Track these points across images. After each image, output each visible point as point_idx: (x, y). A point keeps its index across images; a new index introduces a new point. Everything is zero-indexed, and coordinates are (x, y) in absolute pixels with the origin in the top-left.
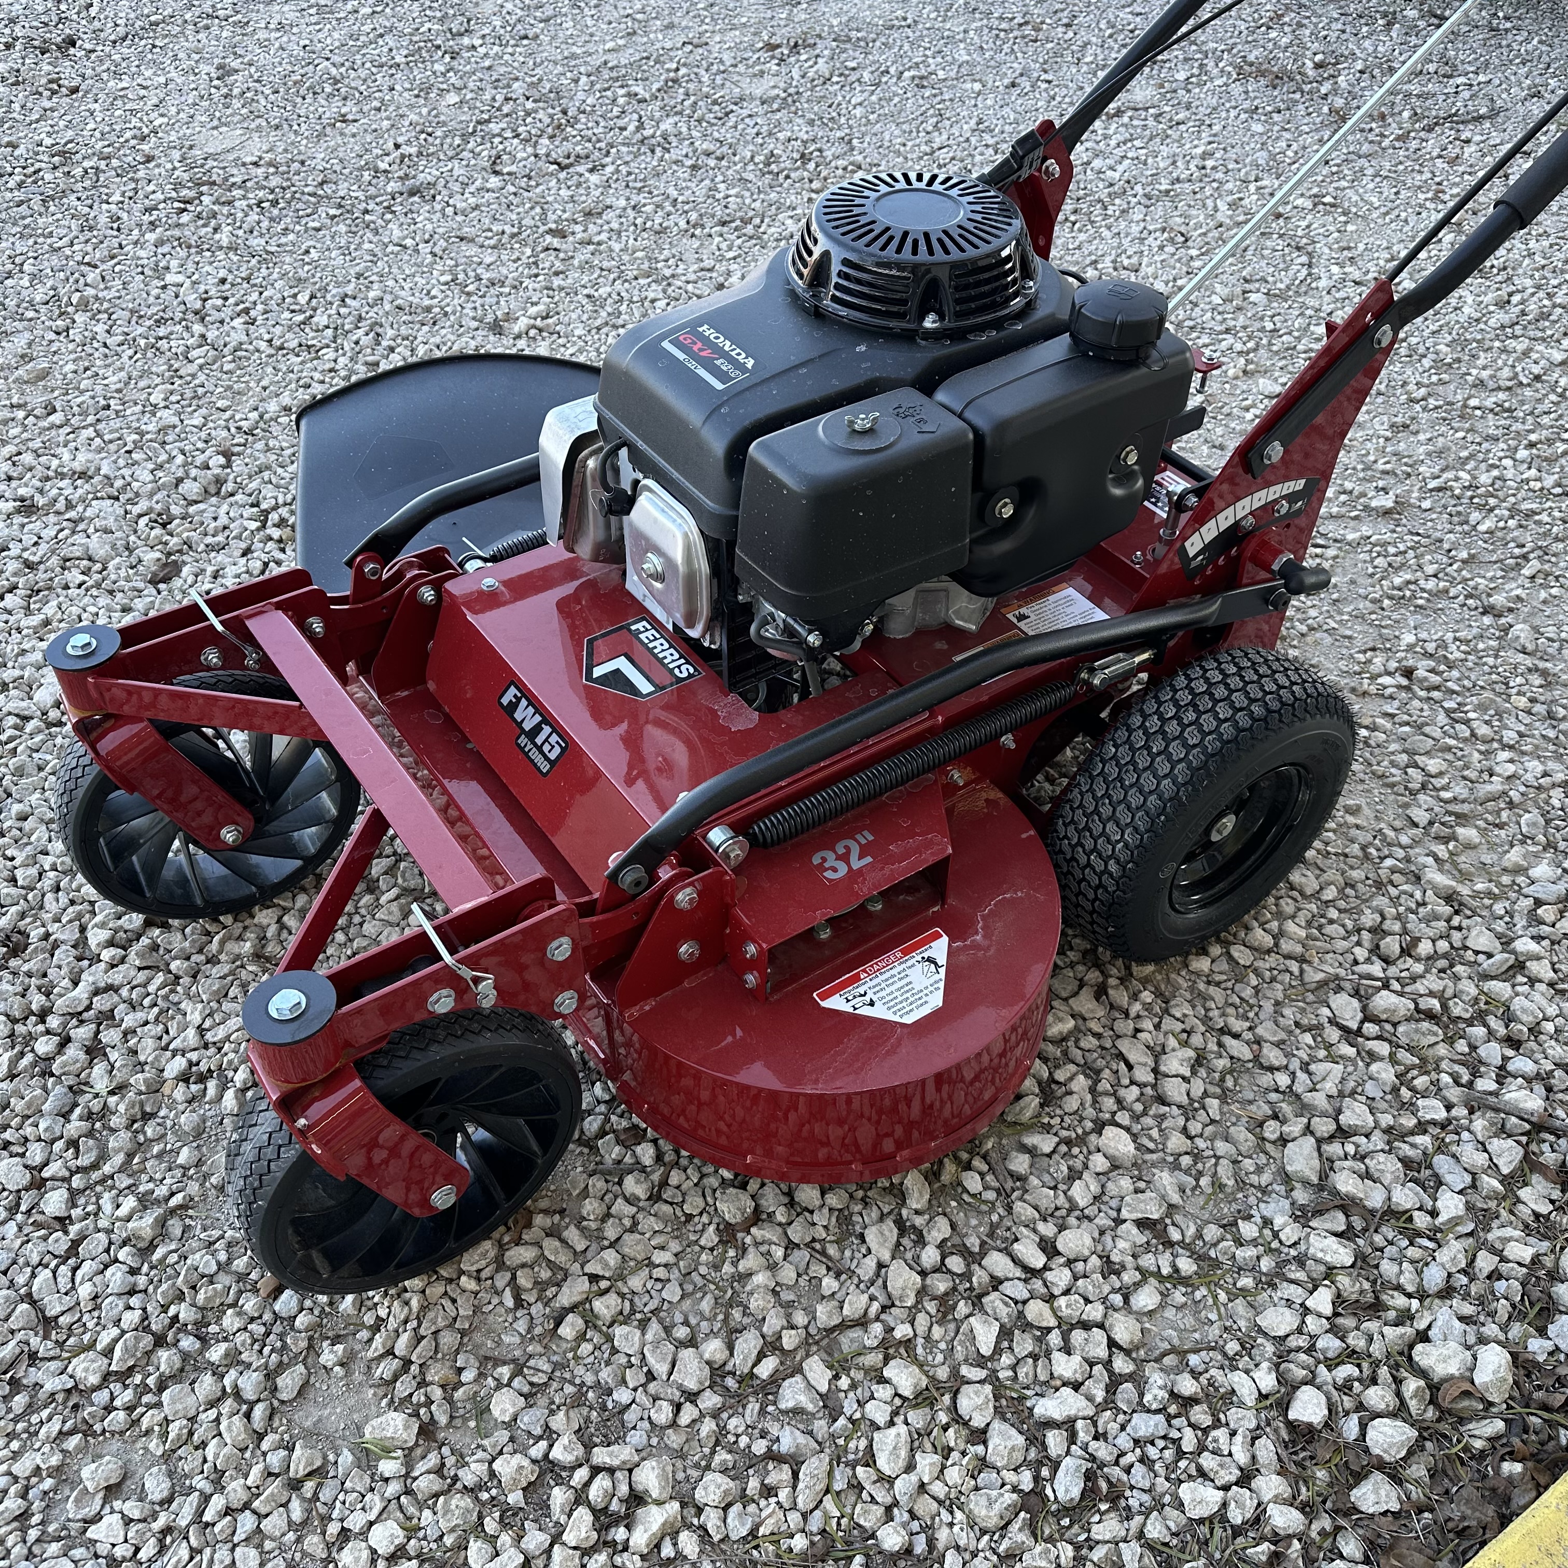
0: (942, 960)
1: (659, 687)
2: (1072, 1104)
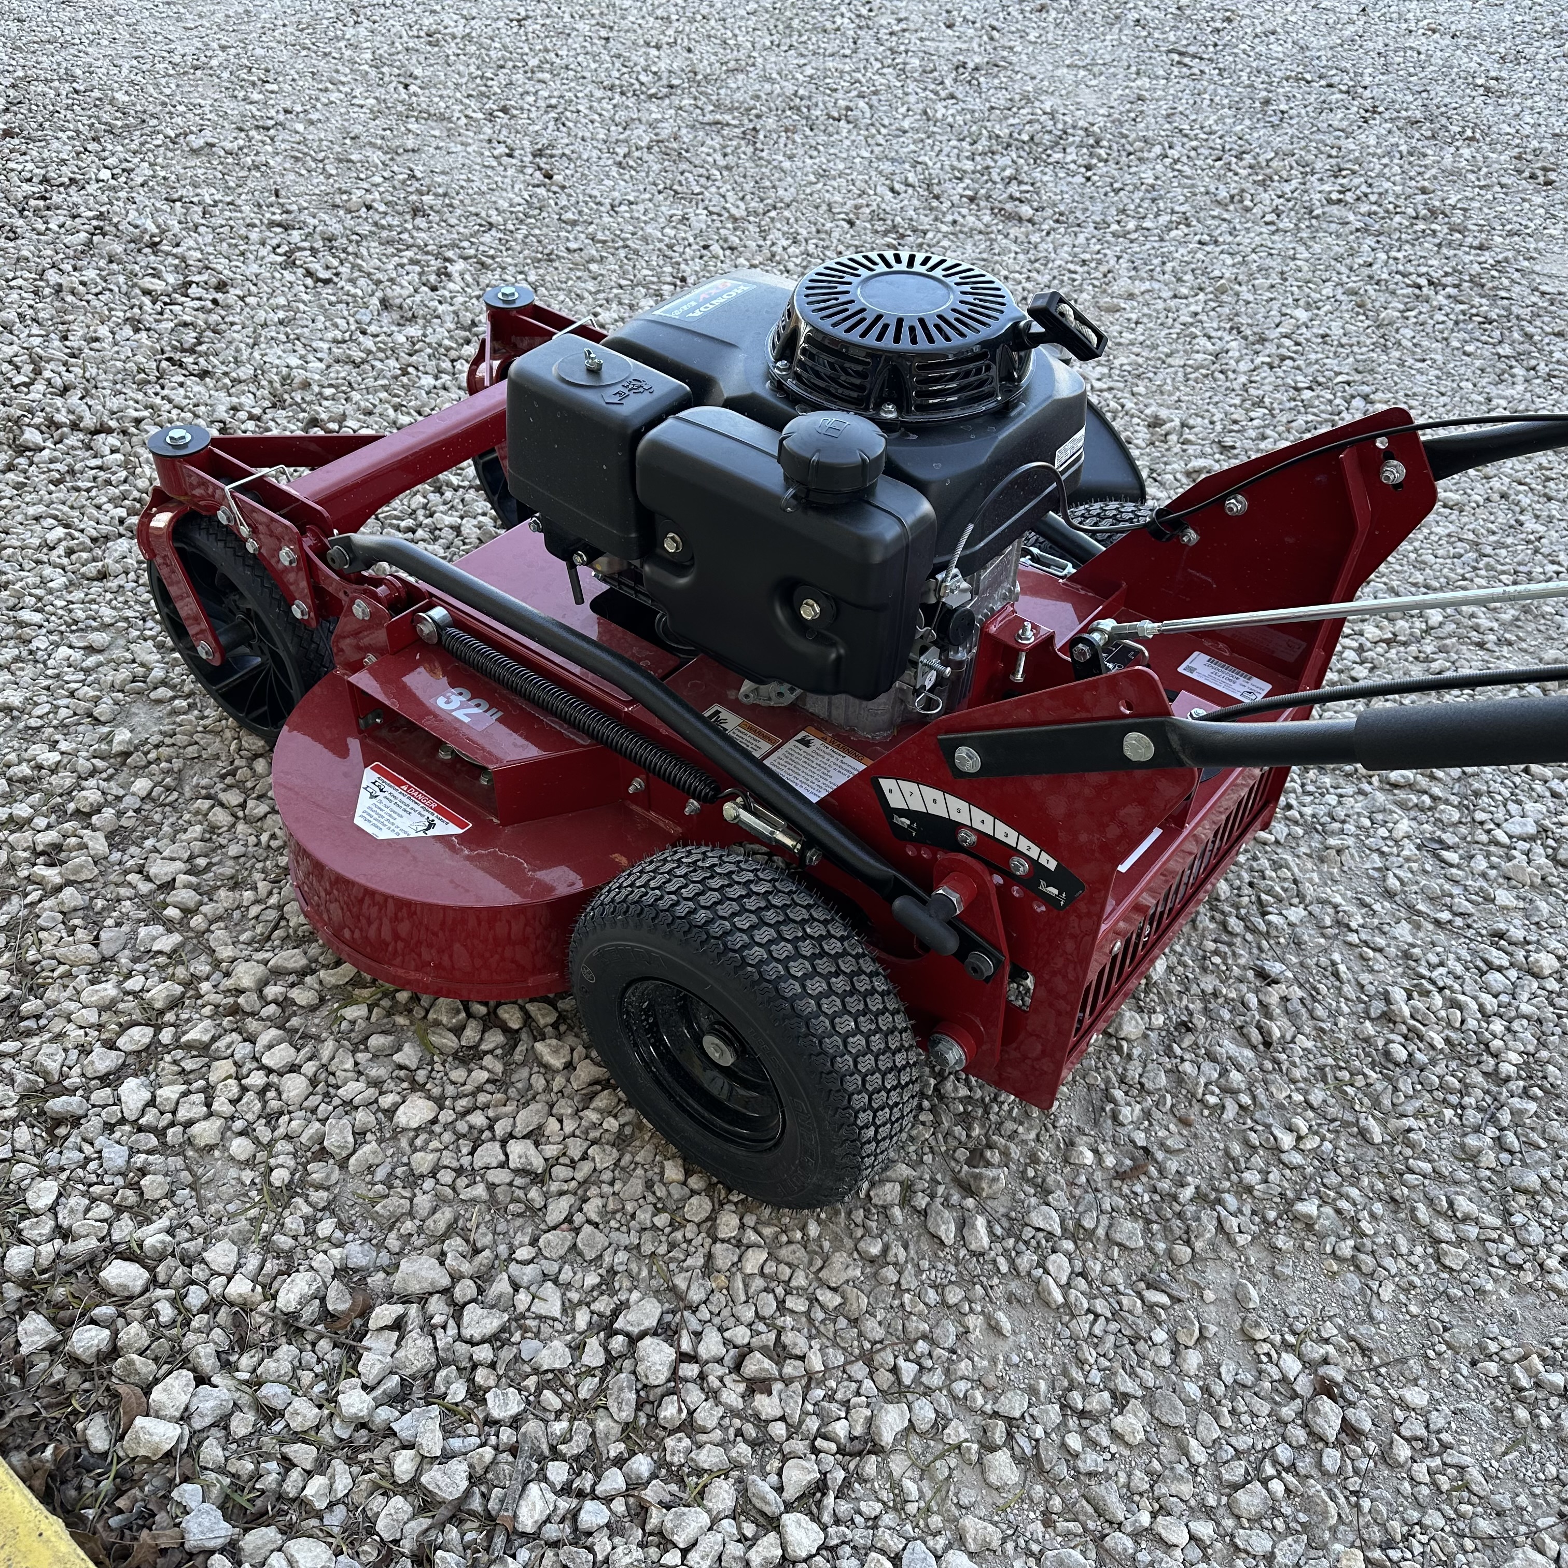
0: (431, 833)
2: (458, 1074)
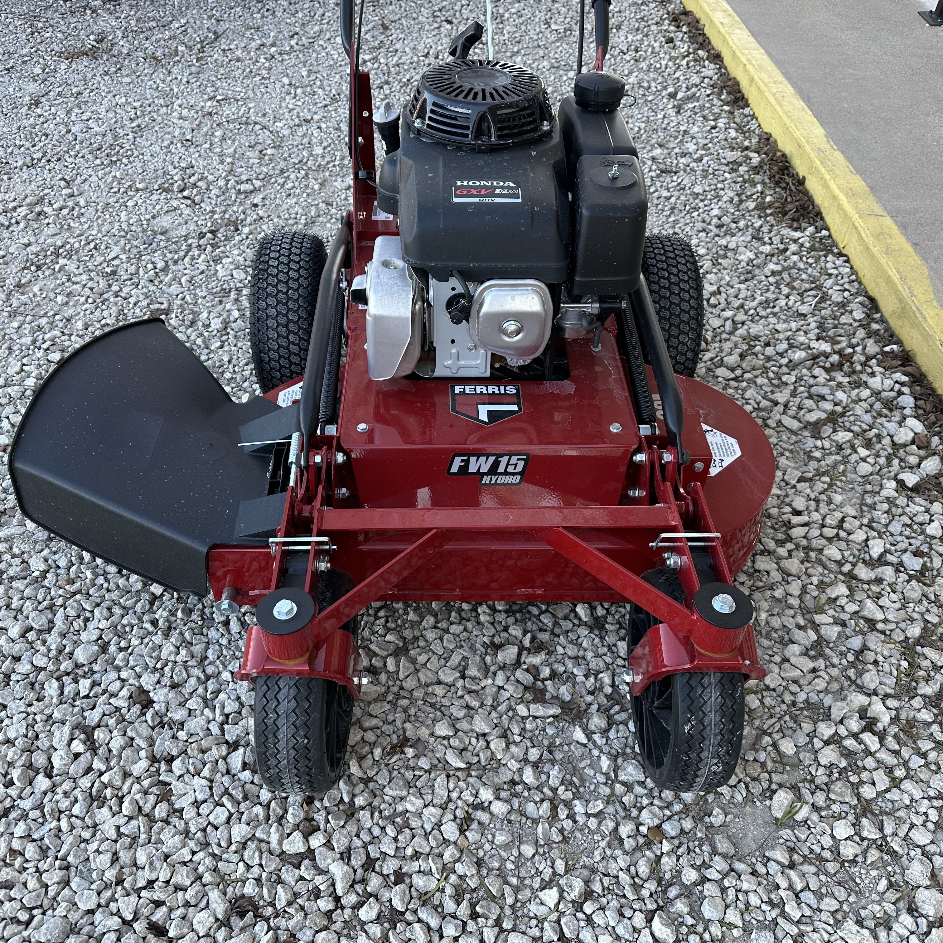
0: (708, 427)
1: (518, 404)
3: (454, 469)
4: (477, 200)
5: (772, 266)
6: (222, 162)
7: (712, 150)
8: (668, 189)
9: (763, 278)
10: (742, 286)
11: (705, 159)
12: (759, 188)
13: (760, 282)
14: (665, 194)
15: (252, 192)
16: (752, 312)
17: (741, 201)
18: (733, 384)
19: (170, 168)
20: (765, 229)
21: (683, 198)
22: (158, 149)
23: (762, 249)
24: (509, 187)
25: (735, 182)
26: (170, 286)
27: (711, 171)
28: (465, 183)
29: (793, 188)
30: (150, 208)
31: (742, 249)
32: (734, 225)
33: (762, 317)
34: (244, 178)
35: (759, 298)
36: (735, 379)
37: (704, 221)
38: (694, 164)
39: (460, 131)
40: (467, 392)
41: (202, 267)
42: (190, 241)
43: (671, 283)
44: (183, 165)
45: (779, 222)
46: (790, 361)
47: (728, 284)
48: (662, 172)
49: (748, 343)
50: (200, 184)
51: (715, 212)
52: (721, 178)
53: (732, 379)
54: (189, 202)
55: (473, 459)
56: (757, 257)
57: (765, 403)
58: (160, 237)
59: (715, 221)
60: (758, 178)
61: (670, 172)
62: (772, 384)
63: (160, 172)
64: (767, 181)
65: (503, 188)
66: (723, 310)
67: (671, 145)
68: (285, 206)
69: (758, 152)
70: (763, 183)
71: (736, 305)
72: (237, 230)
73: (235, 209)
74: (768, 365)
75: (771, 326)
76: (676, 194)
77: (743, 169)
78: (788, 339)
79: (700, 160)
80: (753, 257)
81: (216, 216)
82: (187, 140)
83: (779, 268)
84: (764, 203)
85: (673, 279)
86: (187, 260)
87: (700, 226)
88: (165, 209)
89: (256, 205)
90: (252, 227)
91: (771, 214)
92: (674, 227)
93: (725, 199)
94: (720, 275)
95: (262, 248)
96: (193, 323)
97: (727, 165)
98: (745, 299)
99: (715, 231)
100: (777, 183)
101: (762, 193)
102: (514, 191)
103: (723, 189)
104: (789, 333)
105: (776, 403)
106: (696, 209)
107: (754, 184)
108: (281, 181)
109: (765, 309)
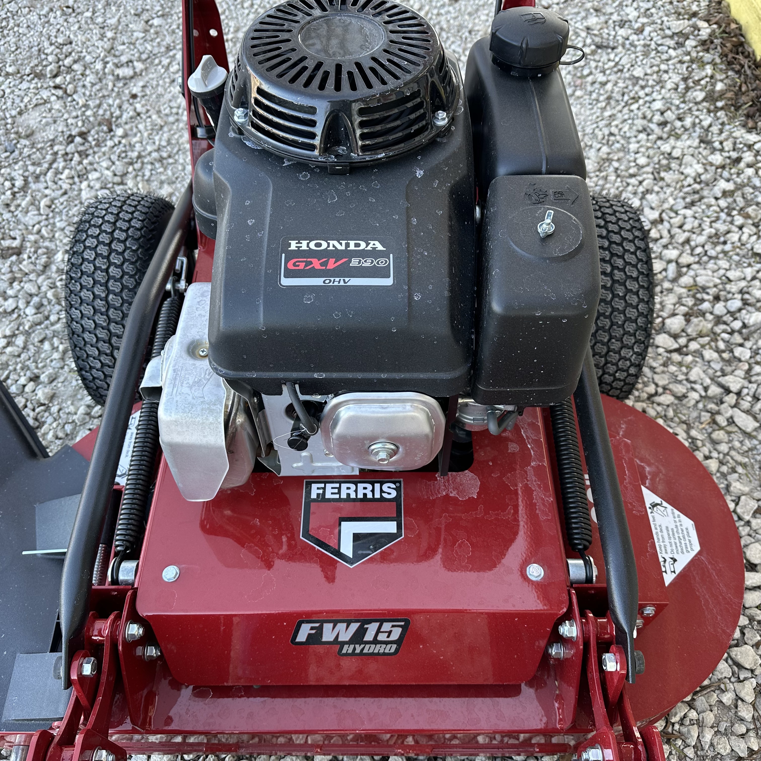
0: (658, 500)
1: (397, 519)
3: (302, 637)
4: (318, 281)
5: (723, 185)
6: (103, 36)
7: (655, 17)
8: (603, 72)
9: (713, 201)
10: (689, 212)
11: (648, 29)
12: (709, 70)
13: (709, 206)
14: (601, 78)
15: (132, 78)
16: (699, 250)
17: (687, 89)
18: (676, 357)
19: (46, 44)
20: (715, 129)
21: (621, 84)
22: (36, 17)
23: (711, 158)
24: (374, 253)
25: (681, 62)
26: (27, 212)
27: (653, 46)
28: (304, 245)
29: (749, 72)
30: (17, 100)
31: (688, 159)
32: (678, 124)
33: (711, 258)
34: (124, 59)
35: (708, 231)
36: (678, 351)
37: (644, 117)
38: (634, 37)
39: (301, 140)
40: (328, 495)
41: (66, 186)
42: (56, 148)
43: (614, 281)
44: (60, 40)
45: (732, 119)
46: (745, 326)
47: (671, 209)
48: (599, 47)
49: (694, 296)
50: (75, 67)
51: (658, 105)
52: (664, 57)
53: (676, 350)
54: (60, 93)
55: (328, 627)
56: (706, 170)
57: (714, 390)
58: (24, 142)
59: (657, 118)
60: (708, 57)
61: (607, 47)
62: (723, 359)
63: (35, 49)
64: (718, 60)
65: (363, 254)
66: (665, 247)
67: (609, 10)
68: (168, 96)
69: (708, 21)
70: (713, 63)
71: (681, 240)
72: (111, 130)
73: (110, 101)
74: (718, 329)
75: (722, 272)
76: (613, 78)
77: (690, 43)
78: (741, 292)
79: (640, 31)
80: (701, 171)
81: (89, 113)
82: (68, 7)
83: (730, 186)
84: (713, 91)
85: (618, 275)
86: (50, 174)
87: (640, 123)
88: (34, 102)
89: (134, 96)
90: (127, 127)
91: (722, 108)
92: (609, 125)
93: (669, 85)
94: (662, 195)
95: (78, 231)
96: (46, 266)
97: (671, 37)
98: (692, 231)
99: (657, 130)
100: (729, 63)
101: (712, 77)
102: (381, 263)
103: (666, 72)
104: (743, 284)
105: (728, 391)
106: (636, 99)
107: (702, 64)
108: (165, 62)
109: (715, 244)
